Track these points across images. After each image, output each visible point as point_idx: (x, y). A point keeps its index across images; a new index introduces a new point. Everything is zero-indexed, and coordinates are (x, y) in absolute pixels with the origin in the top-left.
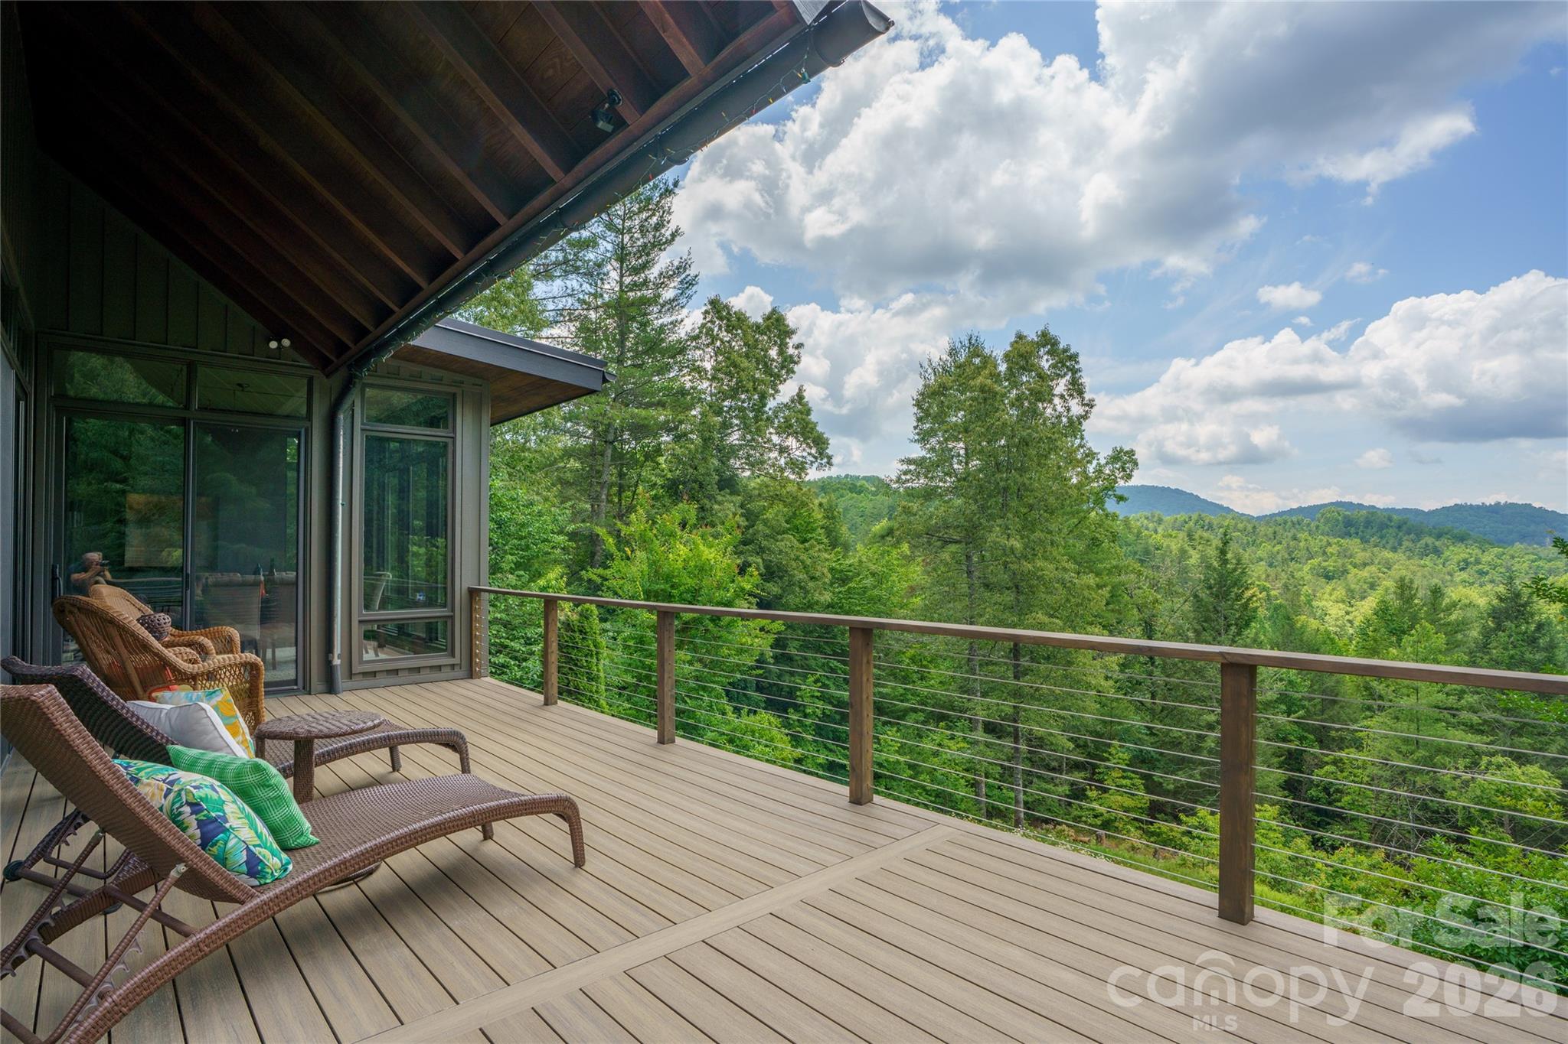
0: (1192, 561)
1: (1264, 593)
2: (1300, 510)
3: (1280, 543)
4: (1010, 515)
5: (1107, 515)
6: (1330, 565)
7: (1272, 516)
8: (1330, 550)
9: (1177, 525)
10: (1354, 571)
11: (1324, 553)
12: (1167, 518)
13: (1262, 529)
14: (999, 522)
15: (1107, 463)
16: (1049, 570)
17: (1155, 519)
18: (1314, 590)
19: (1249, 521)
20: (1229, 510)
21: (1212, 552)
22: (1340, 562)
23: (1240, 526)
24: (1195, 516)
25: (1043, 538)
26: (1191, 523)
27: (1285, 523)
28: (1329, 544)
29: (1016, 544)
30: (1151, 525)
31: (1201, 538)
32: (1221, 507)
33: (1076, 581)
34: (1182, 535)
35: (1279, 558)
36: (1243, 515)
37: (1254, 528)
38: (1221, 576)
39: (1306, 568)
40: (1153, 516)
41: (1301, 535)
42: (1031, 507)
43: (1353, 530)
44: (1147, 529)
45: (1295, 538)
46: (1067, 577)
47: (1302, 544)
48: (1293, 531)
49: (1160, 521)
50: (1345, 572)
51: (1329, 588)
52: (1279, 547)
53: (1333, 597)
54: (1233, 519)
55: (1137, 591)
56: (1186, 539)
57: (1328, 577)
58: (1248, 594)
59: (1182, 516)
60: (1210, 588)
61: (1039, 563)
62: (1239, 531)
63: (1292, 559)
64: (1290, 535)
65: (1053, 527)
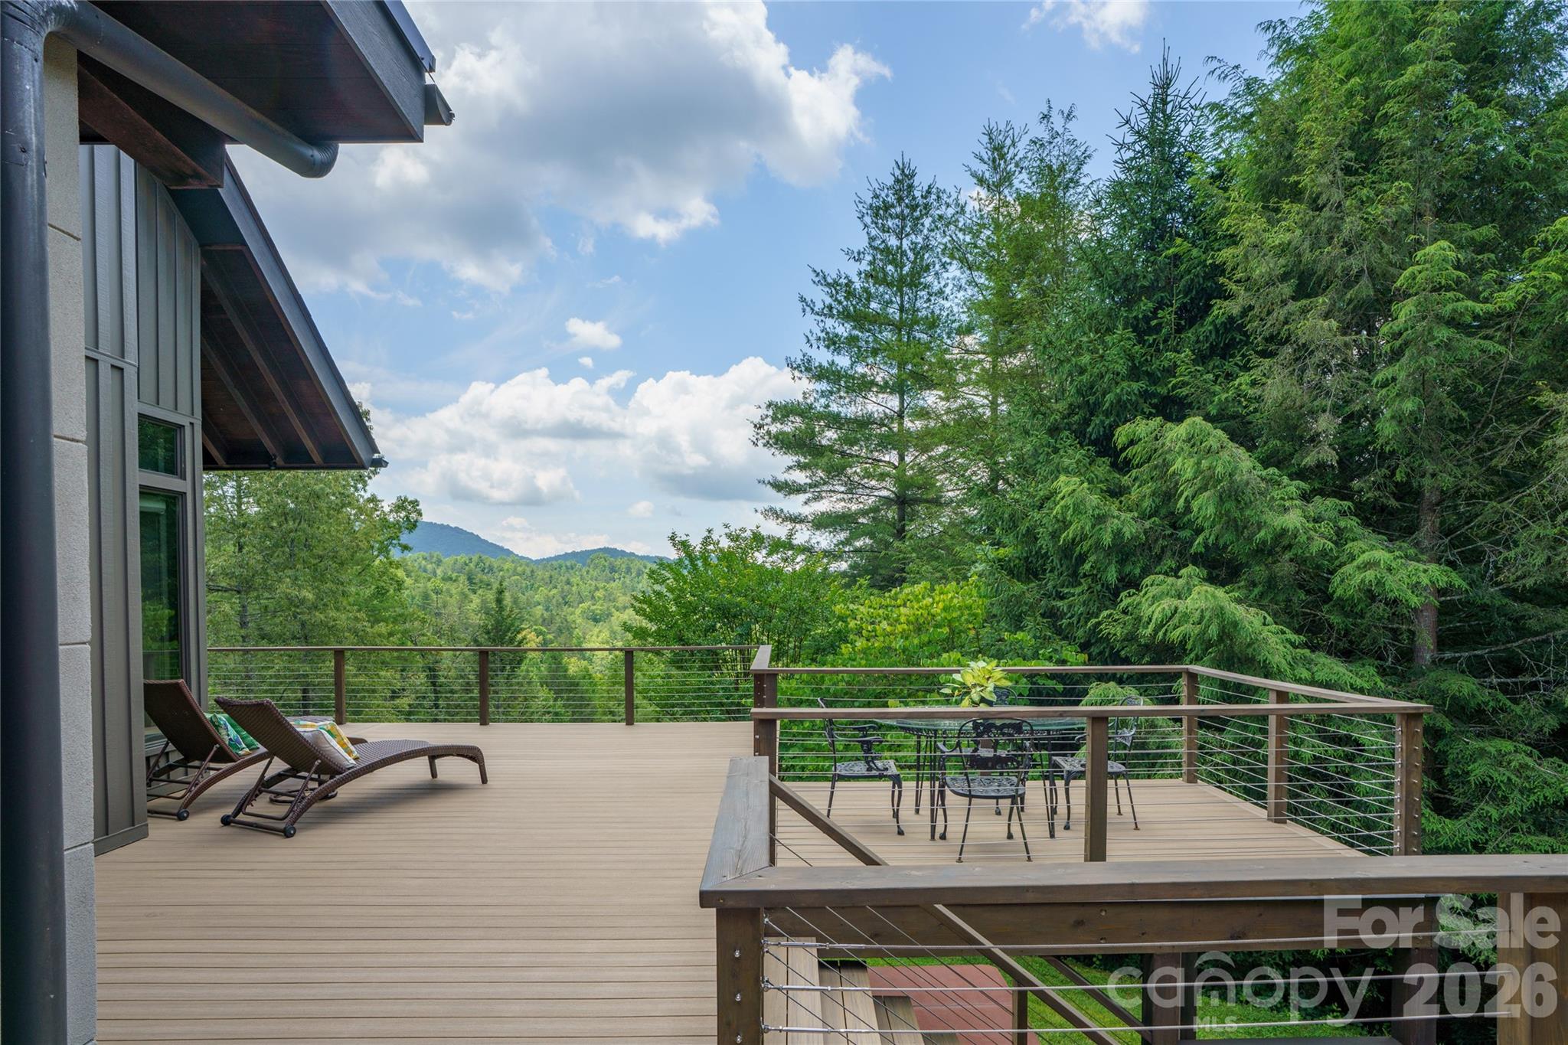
0: (473, 606)
1: (541, 637)
2: (574, 554)
3: (556, 587)
4: (298, 566)
5: (391, 563)
6: (598, 608)
7: (550, 559)
8: (598, 594)
9: (457, 566)
10: (616, 614)
11: (593, 597)
12: (446, 560)
13: (539, 573)
14: (290, 572)
15: (391, 511)
16: (342, 619)
17: (434, 560)
18: (584, 633)
19: (527, 565)
20: (509, 552)
21: (491, 596)
22: (605, 607)
23: (519, 569)
24: (475, 558)
25: (334, 588)
26: (472, 565)
27: (560, 567)
28: (597, 589)
29: (308, 595)
30: (429, 567)
31: (481, 582)
32: (501, 549)
33: (368, 630)
34: (463, 578)
35: (554, 601)
36: (522, 558)
37: (532, 571)
38: (497, 622)
39: (578, 611)
40: (432, 557)
41: (574, 580)
42: (321, 558)
43: (616, 576)
44: (425, 571)
45: (568, 583)
46: (359, 626)
47: (574, 589)
48: (567, 575)
49: (439, 562)
50: (610, 615)
51: (596, 630)
52: (554, 591)
53: (600, 639)
54: (513, 562)
55: (422, 638)
56: (466, 583)
57: (596, 620)
58: (519, 637)
59: (462, 558)
60: (488, 633)
61: (333, 614)
62: (518, 574)
63: (566, 603)
64: (564, 579)
65: (344, 578)
